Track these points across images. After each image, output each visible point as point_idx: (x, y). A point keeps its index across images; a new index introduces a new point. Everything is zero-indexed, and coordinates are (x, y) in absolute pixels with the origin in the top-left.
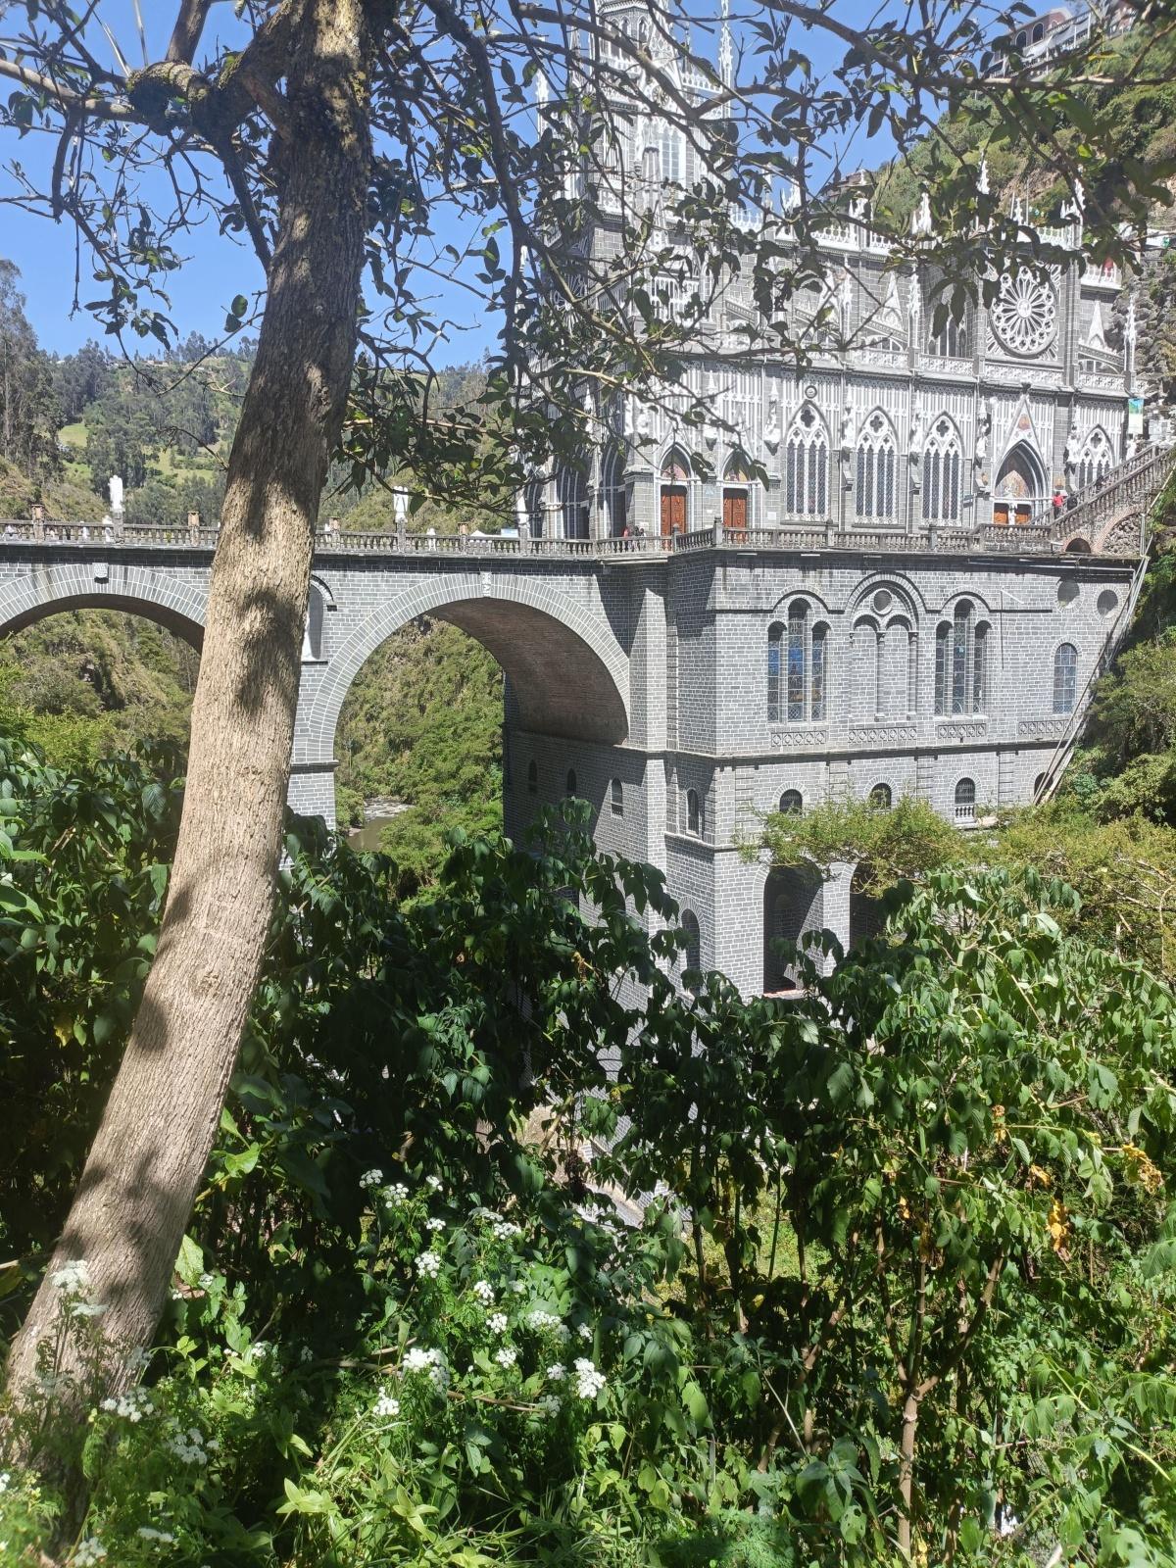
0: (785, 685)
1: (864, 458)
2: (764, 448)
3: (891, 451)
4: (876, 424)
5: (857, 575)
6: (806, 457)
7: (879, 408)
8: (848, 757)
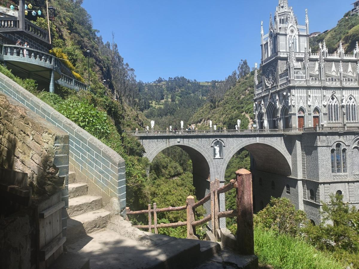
0: (336, 164)
1: (348, 107)
2: (323, 106)
3: (355, 105)
4: (350, 99)
5: (353, 137)
6: (333, 108)
7: (351, 95)
8: (353, 182)
